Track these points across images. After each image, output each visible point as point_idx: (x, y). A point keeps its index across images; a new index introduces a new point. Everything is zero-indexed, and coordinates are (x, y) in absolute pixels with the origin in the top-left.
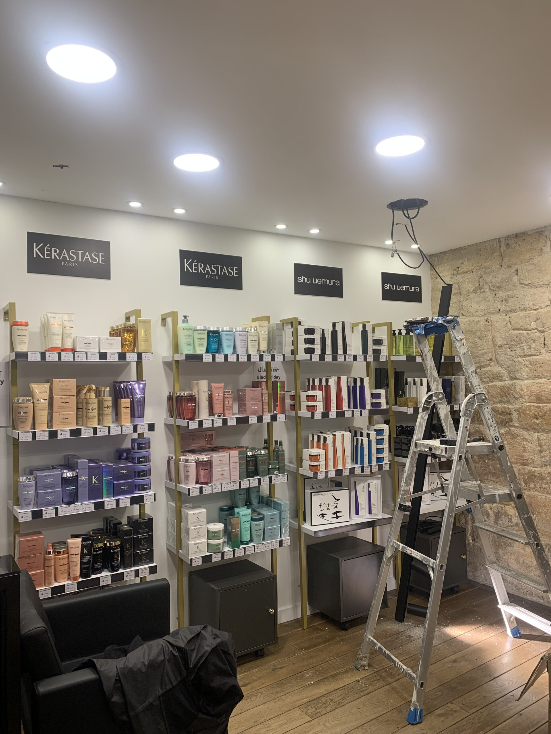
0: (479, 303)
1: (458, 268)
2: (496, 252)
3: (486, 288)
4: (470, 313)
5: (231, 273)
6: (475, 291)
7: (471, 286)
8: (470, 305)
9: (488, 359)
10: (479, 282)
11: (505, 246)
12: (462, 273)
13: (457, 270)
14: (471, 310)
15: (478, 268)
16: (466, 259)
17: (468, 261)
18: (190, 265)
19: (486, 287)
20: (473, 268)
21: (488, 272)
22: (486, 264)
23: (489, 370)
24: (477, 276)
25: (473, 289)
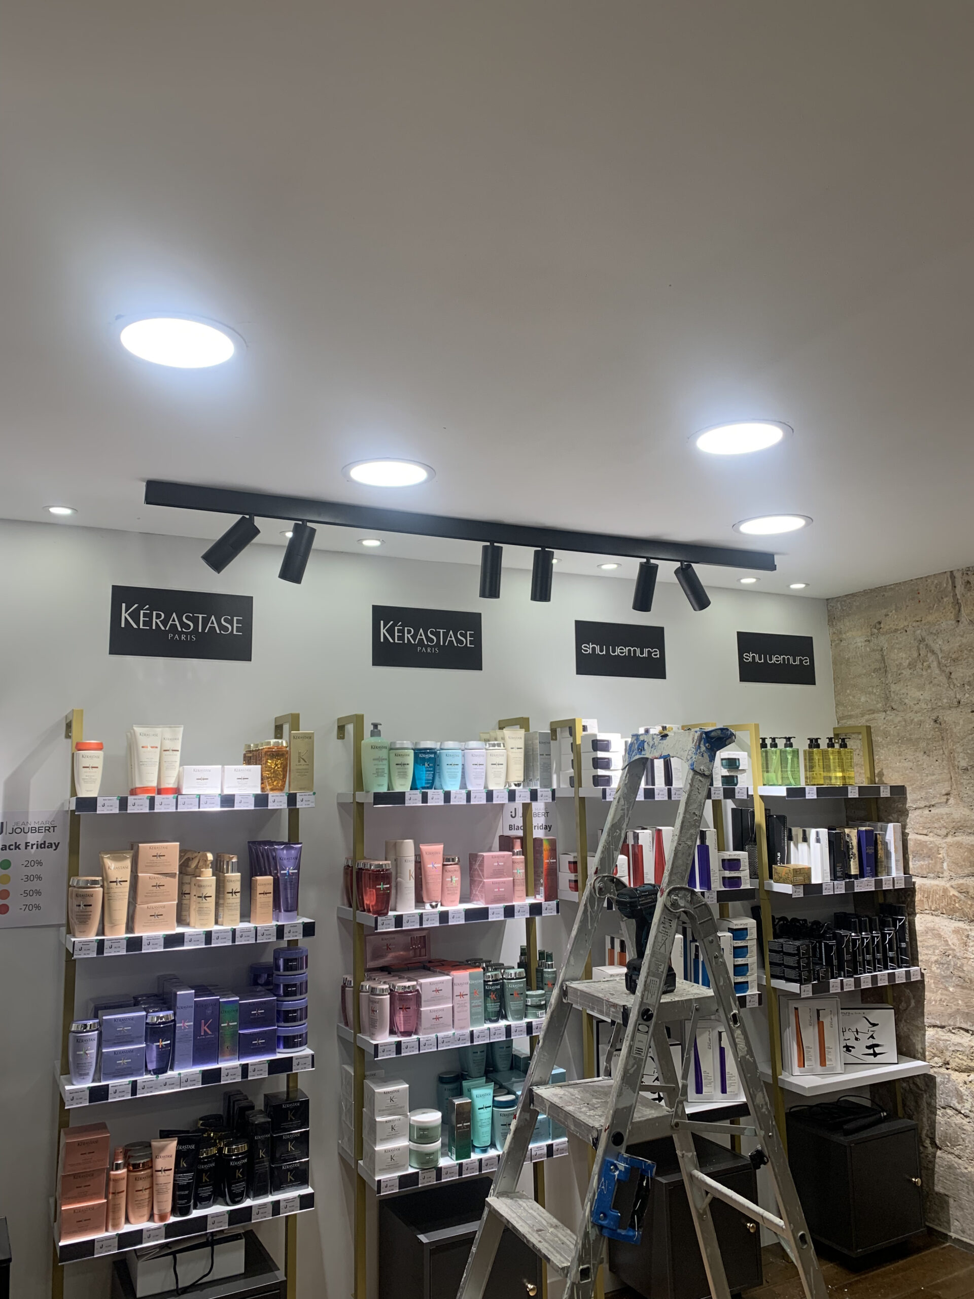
0: (921, 688)
1: (880, 623)
2: (946, 596)
3: (933, 661)
4: (905, 707)
5: (461, 642)
6: (912, 666)
7: (904, 656)
8: (904, 691)
9: (944, 792)
10: (919, 649)
11: (963, 586)
12: (887, 633)
13: (878, 626)
14: (906, 701)
15: (914, 624)
16: (894, 607)
17: (896, 611)
18: (391, 631)
19: (931, 658)
20: (906, 624)
21: (934, 632)
22: (930, 618)
23: (947, 814)
24: (915, 639)
25: (908, 661)
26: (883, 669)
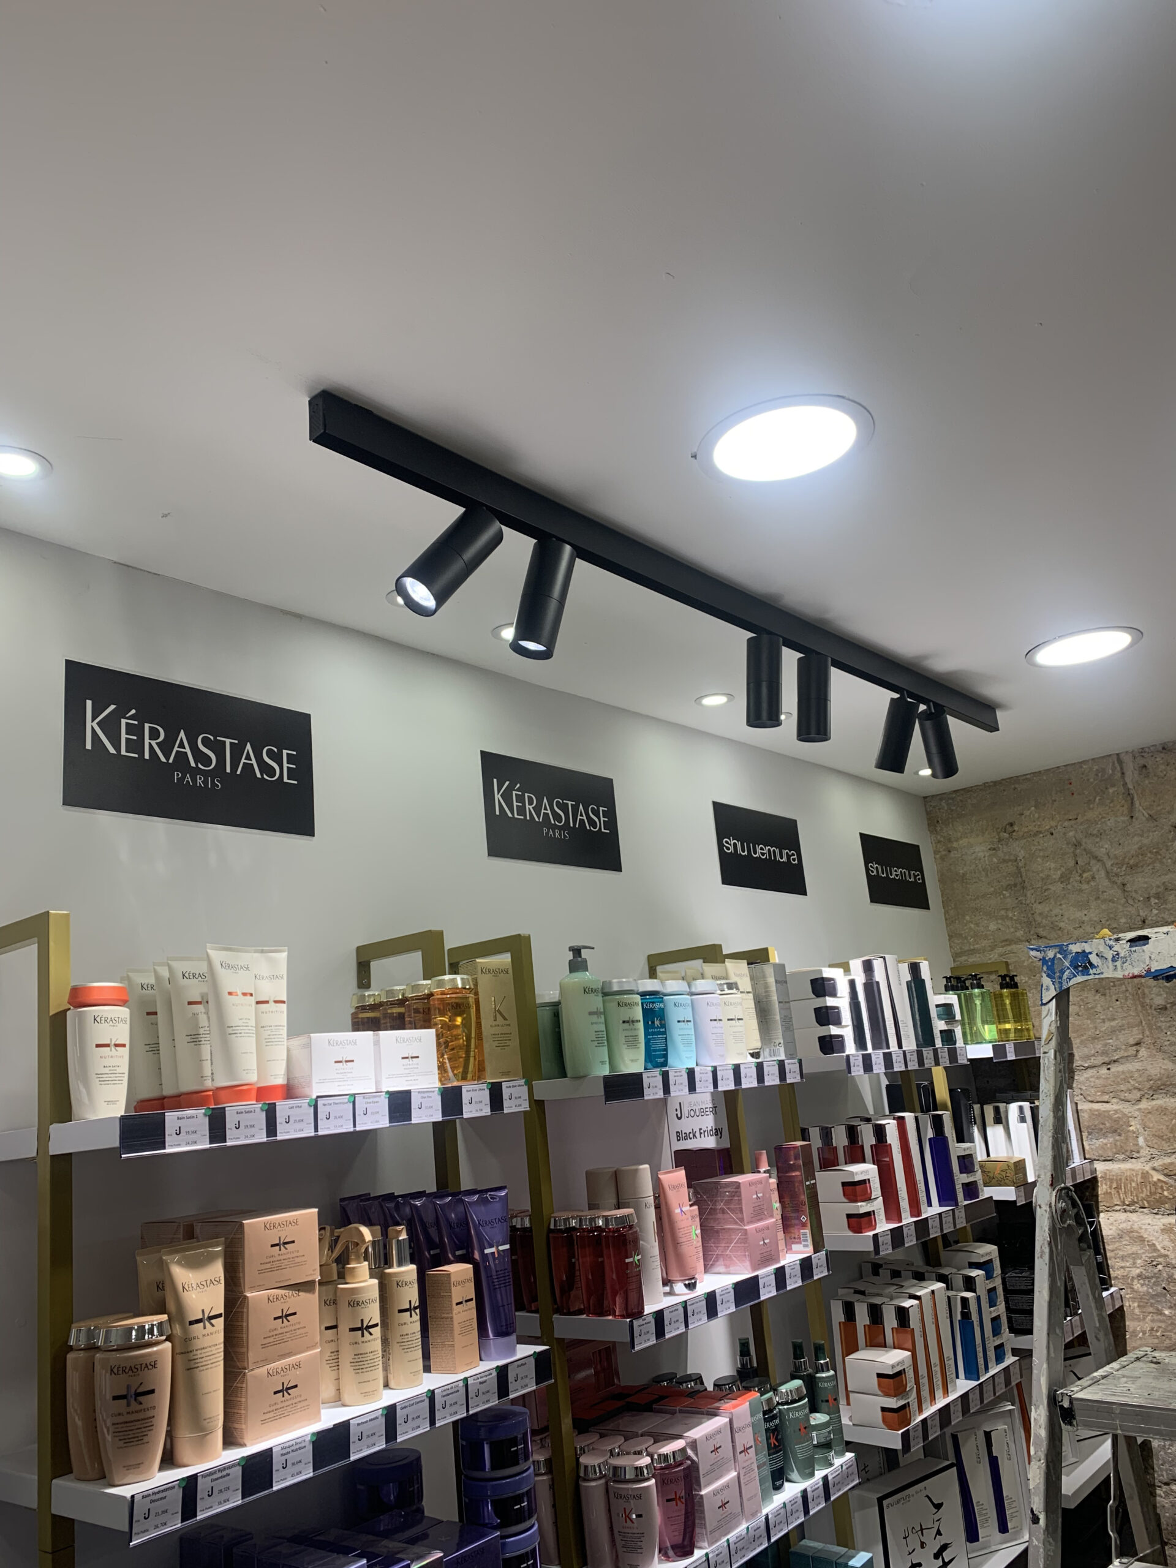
1: (1011, 825)
2: (1113, 786)
3: (1098, 871)
5: (594, 823)
6: (1064, 878)
7: (1053, 865)
8: (1056, 911)
9: (1132, 1041)
10: (1075, 856)
11: (1136, 772)
12: (1023, 837)
13: (1009, 829)
15: (1066, 824)
16: (1033, 803)
17: (1036, 806)
20: (1053, 823)
21: (1095, 832)
22: (1090, 815)
24: (1068, 844)
25: (1059, 872)
26: (1018, 884)
